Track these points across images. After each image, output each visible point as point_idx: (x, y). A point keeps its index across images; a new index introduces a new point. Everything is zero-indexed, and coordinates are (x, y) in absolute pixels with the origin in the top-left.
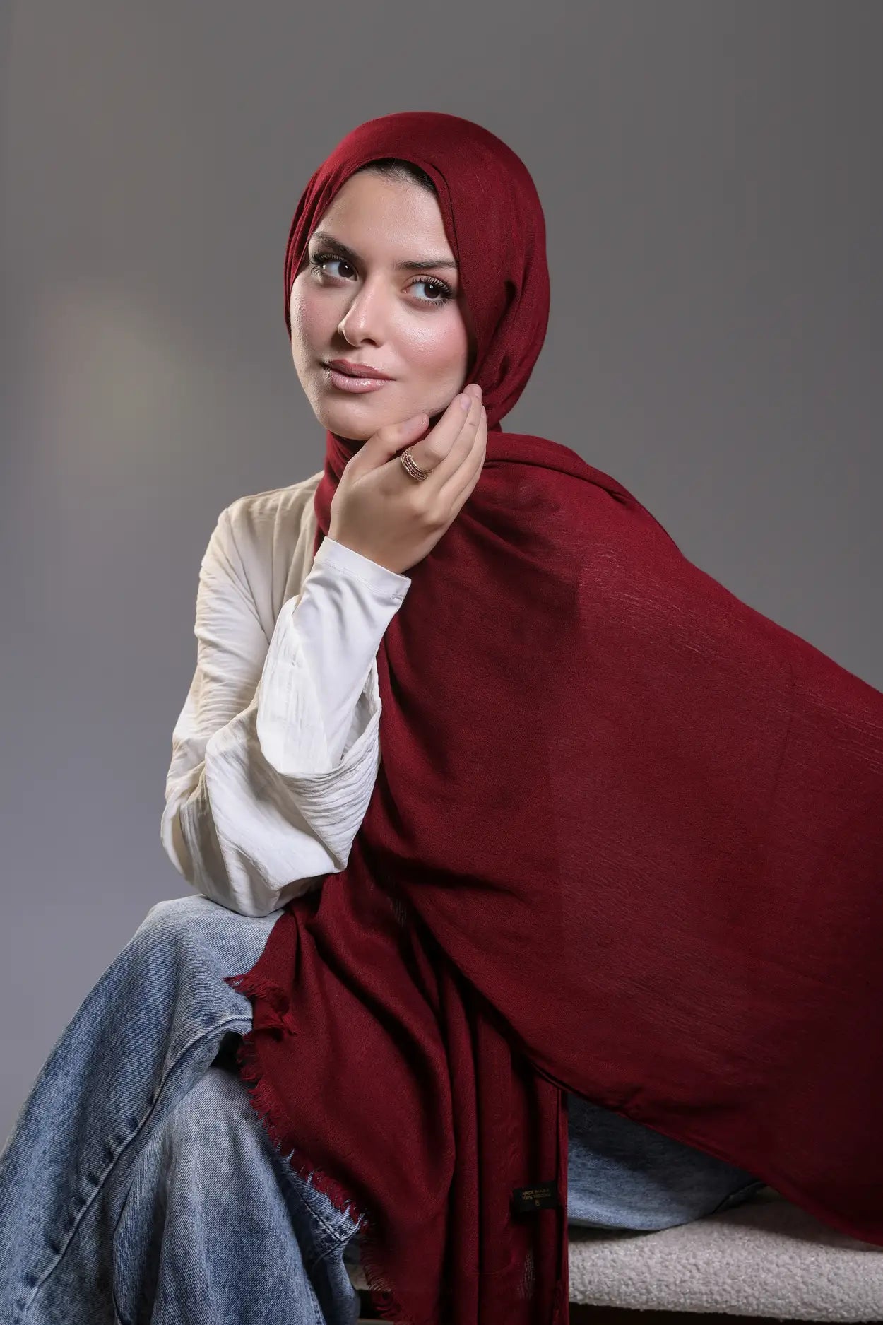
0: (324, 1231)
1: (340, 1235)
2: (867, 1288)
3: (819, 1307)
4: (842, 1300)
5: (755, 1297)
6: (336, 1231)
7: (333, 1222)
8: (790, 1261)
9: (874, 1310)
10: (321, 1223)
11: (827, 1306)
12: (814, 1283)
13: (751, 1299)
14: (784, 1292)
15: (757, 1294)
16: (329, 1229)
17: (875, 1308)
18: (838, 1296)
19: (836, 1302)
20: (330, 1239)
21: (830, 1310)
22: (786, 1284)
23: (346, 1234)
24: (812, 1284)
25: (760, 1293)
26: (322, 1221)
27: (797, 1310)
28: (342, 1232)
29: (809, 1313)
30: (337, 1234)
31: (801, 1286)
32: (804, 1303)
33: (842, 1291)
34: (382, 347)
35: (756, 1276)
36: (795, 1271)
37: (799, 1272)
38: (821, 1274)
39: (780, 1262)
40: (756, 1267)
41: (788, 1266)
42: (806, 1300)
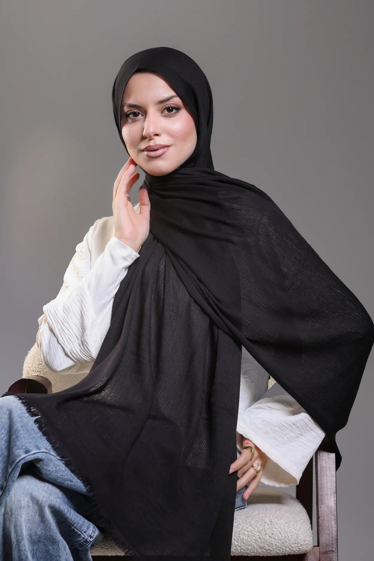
0: (84, 538)
1: (91, 538)
2: (286, 539)
3: (266, 549)
4: (276, 545)
5: (239, 546)
6: (89, 537)
7: (87, 533)
8: (253, 529)
9: (290, 549)
10: (82, 535)
11: (270, 548)
12: (263, 538)
13: (237, 547)
14: (251, 543)
15: (240, 545)
16: (86, 537)
17: (290, 548)
18: (274, 543)
19: (273, 546)
20: (86, 541)
21: (271, 550)
22: (252, 539)
23: (93, 538)
24: (263, 539)
25: (241, 544)
26: (83, 534)
27: (257, 551)
28: (91, 537)
29: (263, 552)
30: (89, 538)
31: (258, 540)
32: (260, 547)
33: (275, 541)
34: (161, 136)
35: (239, 537)
36: (255, 533)
37: (257, 534)
38: (266, 534)
39: (249, 530)
40: (239, 533)
41: (253, 531)
42: (261, 546)
